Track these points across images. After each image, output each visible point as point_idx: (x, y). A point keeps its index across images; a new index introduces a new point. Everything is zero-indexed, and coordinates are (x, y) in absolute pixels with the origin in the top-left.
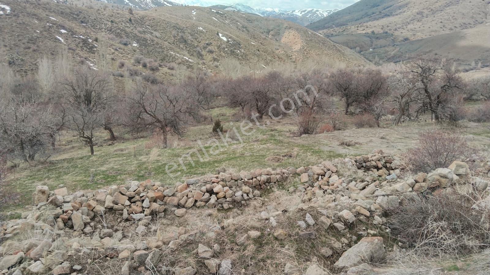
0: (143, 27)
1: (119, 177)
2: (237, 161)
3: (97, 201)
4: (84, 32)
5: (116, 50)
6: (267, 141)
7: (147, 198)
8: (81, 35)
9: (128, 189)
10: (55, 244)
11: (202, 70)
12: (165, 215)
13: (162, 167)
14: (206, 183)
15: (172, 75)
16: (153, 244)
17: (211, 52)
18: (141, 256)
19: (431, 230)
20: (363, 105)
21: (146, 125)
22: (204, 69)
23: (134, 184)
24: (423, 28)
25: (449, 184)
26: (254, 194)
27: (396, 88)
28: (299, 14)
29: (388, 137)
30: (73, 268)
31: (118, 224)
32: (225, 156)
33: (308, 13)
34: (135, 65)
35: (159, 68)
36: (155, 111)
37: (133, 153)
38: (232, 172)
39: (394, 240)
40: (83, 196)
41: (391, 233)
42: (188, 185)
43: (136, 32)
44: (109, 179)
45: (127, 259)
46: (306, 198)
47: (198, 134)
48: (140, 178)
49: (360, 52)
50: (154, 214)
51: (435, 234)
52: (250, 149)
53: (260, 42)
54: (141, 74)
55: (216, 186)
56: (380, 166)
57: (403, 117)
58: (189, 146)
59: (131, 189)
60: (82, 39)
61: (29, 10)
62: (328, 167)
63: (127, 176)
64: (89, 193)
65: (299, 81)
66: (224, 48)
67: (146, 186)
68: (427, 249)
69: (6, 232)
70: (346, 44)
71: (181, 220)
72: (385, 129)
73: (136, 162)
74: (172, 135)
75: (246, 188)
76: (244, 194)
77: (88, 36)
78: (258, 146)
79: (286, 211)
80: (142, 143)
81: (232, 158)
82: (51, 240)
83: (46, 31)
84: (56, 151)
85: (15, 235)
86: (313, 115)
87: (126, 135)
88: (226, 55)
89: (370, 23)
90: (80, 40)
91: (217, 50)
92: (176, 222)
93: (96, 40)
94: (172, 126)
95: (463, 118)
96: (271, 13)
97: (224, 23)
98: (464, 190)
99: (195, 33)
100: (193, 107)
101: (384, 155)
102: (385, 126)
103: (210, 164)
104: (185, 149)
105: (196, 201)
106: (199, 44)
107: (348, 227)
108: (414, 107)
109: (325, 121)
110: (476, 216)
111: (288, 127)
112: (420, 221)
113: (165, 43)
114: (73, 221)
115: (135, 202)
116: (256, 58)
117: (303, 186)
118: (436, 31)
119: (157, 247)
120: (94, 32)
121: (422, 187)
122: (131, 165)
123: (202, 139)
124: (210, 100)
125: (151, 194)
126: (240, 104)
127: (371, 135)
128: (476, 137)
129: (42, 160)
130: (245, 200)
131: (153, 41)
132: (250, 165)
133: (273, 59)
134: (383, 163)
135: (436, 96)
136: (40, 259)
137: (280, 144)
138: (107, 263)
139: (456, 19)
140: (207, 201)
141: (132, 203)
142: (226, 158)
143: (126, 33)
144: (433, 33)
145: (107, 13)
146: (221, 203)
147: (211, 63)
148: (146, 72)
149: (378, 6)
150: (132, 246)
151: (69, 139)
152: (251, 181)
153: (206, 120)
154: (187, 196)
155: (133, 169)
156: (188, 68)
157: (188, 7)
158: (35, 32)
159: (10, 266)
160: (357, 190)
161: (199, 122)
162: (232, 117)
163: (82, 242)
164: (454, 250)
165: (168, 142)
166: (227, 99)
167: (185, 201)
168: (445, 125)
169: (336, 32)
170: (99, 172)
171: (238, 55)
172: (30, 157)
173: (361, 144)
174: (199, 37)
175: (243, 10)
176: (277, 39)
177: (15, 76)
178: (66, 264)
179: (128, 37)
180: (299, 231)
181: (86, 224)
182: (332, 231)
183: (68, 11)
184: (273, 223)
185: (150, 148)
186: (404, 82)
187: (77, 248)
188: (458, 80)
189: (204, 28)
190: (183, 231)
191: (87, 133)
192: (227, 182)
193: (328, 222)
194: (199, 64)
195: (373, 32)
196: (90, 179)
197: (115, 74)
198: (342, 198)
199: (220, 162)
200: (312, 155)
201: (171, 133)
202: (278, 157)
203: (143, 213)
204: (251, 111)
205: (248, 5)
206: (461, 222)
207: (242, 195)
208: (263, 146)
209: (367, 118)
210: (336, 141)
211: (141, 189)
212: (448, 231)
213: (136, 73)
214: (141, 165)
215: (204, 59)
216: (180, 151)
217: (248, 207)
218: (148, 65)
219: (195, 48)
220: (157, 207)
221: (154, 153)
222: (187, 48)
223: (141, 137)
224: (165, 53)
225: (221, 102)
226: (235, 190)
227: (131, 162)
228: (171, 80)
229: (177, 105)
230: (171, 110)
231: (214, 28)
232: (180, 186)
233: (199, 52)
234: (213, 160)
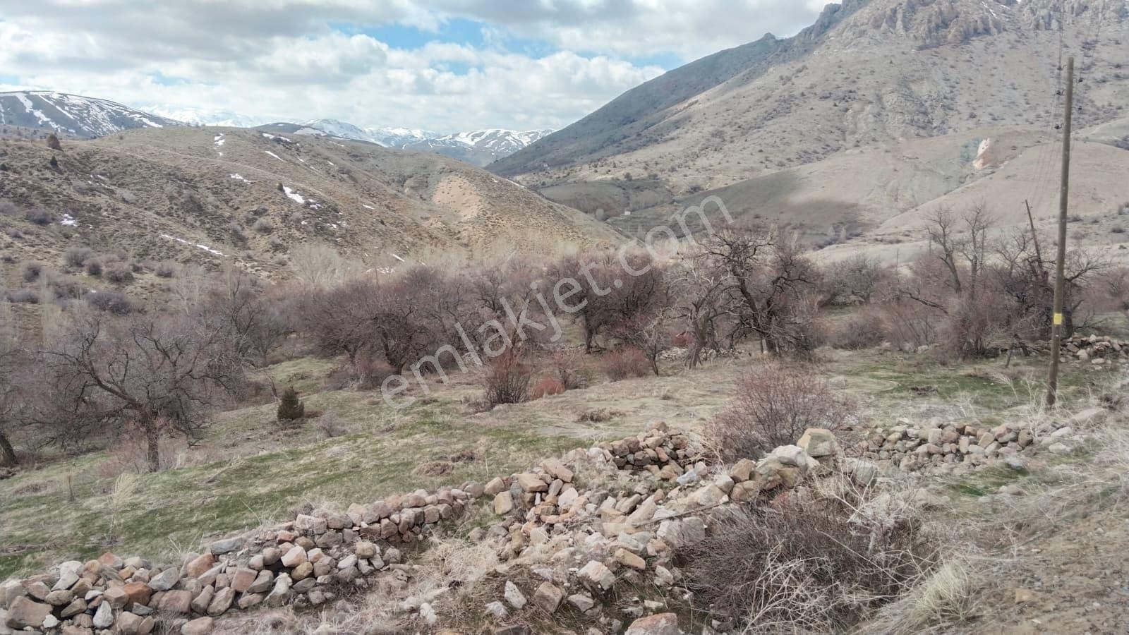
0: (90, 179)
1: (28, 559)
2: (342, 485)
5: (17, 236)
6: (413, 428)
7: (105, 603)
9: (51, 583)
11: (246, 274)
13: (146, 520)
14: (261, 545)
15: (169, 290)
17: (267, 230)
19: (774, 582)
20: (621, 330)
21: (99, 418)
22: (249, 270)
23: (67, 571)
24: (727, 164)
25: (801, 479)
26: (386, 557)
27: (683, 289)
28: (468, 142)
29: (677, 395)
32: (312, 474)
33: (487, 138)
34: (68, 272)
35: (135, 275)
36: (123, 381)
37: (67, 493)
38: (327, 511)
39: (703, 617)
41: (695, 602)
42: (215, 557)
43: (69, 191)
46: (509, 548)
47: (240, 428)
48: (85, 553)
49: (605, 219)
51: (784, 589)
52: (374, 451)
53: (384, 203)
54: (85, 292)
55: (288, 550)
56: (664, 457)
57: (703, 350)
58: (217, 461)
59: (59, 585)
62: (554, 471)
63: (51, 552)
65: (481, 287)
66: (299, 221)
67: (102, 570)
68: (771, 626)
70: (576, 203)
72: (670, 378)
73: (74, 514)
74: (172, 437)
75: (364, 546)
76: (360, 561)
78: (394, 443)
79: (459, 584)
80: (90, 464)
81: (329, 479)
86: (517, 360)
87: (46, 448)
88: (305, 235)
89: (619, 157)
91: (280, 225)
94: (170, 415)
95: (821, 342)
96: (404, 139)
97: (295, 164)
98: (830, 488)
99: (221, 186)
100: (224, 363)
101: (670, 433)
102: (669, 372)
103: (274, 499)
104: (206, 468)
105: (238, 594)
106: (236, 214)
107: (602, 601)
108: (724, 327)
109: (545, 370)
110: (860, 538)
111: (463, 391)
112: (749, 565)
113: (148, 213)
115: (71, 617)
116: (379, 240)
117: (501, 524)
118: (752, 169)
121: (747, 490)
122: (61, 523)
123: (253, 440)
124: (270, 343)
125: (117, 590)
126: (345, 347)
127: (643, 394)
128: (851, 380)
130: (364, 576)
131: (115, 210)
132: (375, 491)
133: (416, 240)
134: (668, 450)
135: (764, 301)
137: (444, 433)
139: (788, 144)
140: (266, 592)
141: (62, 619)
142: (314, 479)
143: (43, 193)
144: (747, 174)
146: (304, 590)
147: (267, 256)
148: (100, 288)
149: (634, 121)
152: (377, 526)
153: (258, 392)
154: (214, 584)
155: (66, 533)
156: (209, 270)
157: (203, 129)
160: (617, 515)
161: (242, 399)
162: (327, 380)
164: (825, 618)
165: (161, 455)
166: (313, 339)
167: (208, 597)
168: (788, 359)
169: (551, 177)
171: (333, 235)
173: (625, 415)
174: (234, 196)
175: (339, 133)
176: (424, 196)
179: (48, 205)
180: (492, 628)
182: (567, 614)
184: (428, 617)
185: (111, 474)
186: (698, 276)
188: (804, 266)
189: (245, 177)
192: (317, 537)
193: (556, 595)
194: (236, 260)
195: (628, 176)
197: (14, 297)
198: (589, 539)
199: (298, 490)
200: (519, 450)
201: (168, 431)
202: (442, 463)
204: (371, 361)
205: (349, 122)
206: (830, 555)
207: (356, 565)
208: (406, 440)
209: (632, 358)
210: (570, 412)
211: (88, 580)
212: (809, 579)
213: (72, 292)
214: (87, 521)
215: (249, 248)
216: (192, 474)
217: (372, 592)
218: (104, 269)
219: (225, 222)
220: (134, 623)
221: (125, 487)
222: (203, 223)
223: (89, 451)
224: (148, 237)
225: (298, 345)
226: (338, 553)
227: (61, 515)
228: (167, 302)
229: (180, 362)
230: (166, 373)
231: (270, 176)
232: (195, 561)
233: (235, 232)
234: (282, 487)
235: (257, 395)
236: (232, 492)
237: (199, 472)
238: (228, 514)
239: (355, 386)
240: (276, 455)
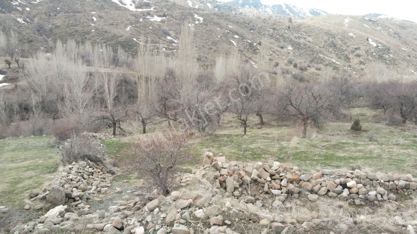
0: (299, 33)
1: (263, 156)
2: (373, 161)
3: (246, 172)
4: (252, 37)
5: (274, 52)
6: (408, 146)
7: (285, 179)
8: (249, 40)
9: (271, 167)
10: (214, 199)
11: (347, 72)
12: (299, 196)
13: (299, 154)
14: (340, 176)
15: (318, 75)
16: (289, 220)
17: (359, 56)
18: (278, 227)
21: (290, 116)
22: (349, 71)
23: (276, 165)
26: (389, 196)
30: (225, 222)
31: (260, 194)
32: (361, 154)
34: (287, 65)
35: (308, 68)
36: (299, 105)
37: (276, 138)
38: (368, 171)
40: (236, 165)
42: (323, 175)
43: (292, 37)
44: (255, 156)
45: (266, 226)
47: (336, 130)
48: (280, 160)
50: (289, 193)
52: (389, 152)
53: (411, 48)
54: (291, 72)
55: (349, 181)
58: (326, 140)
59: (273, 168)
60: (249, 43)
61: (215, 20)
63: (270, 156)
64: (241, 165)
66: (372, 53)
67: (286, 168)
69: (182, 181)
71: (313, 204)
73: (278, 146)
74: (312, 127)
75: (381, 189)
76: (378, 195)
77: (254, 40)
78: (398, 151)
80: (285, 131)
81: (368, 157)
82: (211, 195)
83: (224, 36)
84: (220, 127)
85: (188, 185)
87: (272, 122)
88: (374, 59)
90: (247, 44)
91: (364, 54)
92: (308, 205)
93: (260, 44)
94: (313, 120)
97: (375, 30)
99: (345, 38)
100: (334, 105)
103: (345, 159)
104: (322, 141)
105: (329, 191)
106: (348, 49)
113: (316, 46)
114: (227, 184)
115: (275, 179)
116: (406, 64)
119: (292, 223)
120: (259, 37)
122: (274, 147)
123: (340, 135)
124: (352, 100)
125: (289, 176)
126: (383, 107)
129: (210, 132)
130: (379, 201)
131: (305, 45)
132: (387, 168)
136: (203, 208)
138: (250, 225)
140: (339, 193)
141: (272, 179)
142: (362, 156)
143: (284, 38)
145: (270, 22)
146: (353, 198)
147: (357, 66)
148: (296, 71)
150: (271, 216)
151: (230, 120)
152: (387, 183)
153: (345, 118)
154: (321, 184)
155: (275, 151)
156: (334, 69)
157: (342, 16)
158: (217, 37)
159: (183, 207)
161: (338, 119)
162: (373, 118)
163: (233, 202)
165: (307, 133)
166: (369, 101)
167: (318, 188)
170: (248, 148)
171: (386, 60)
172: (202, 129)
174: (348, 42)
177: (200, 69)
178: (220, 217)
179: (285, 42)
181: (236, 189)
183: (242, 21)
184: (410, 231)
185: (291, 135)
187: (229, 206)
189: (354, 34)
190: (316, 216)
191: (243, 117)
192: (362, 180)
194: (345, 66)
196: (241, 153)
197: (270, 72)
199: (355, 159)
201: (311, 125)
203: (281, 190)
204: (393, 114)
207: (376, 195)
208: (404, 151)
211: (281, 170)
213: (287, 72)
214: (282, 149)
215: (350, 62)
216: (318, 142)
217: (381, 208)
218: (298, 65)
219: (343, 51)
220: (293, 188)
221: (295, 141)
222: (335, 51)
223: (285, 126)
224: (315, 55)
225: (363, 102)
226: (369, 189)
227: (274, 145)
228: (317, 79)
229: (320, 102)
230: (314, 105)
231: (364, 34)
232: (316, 174)
233: (346, 55)
234: (349, 156)
235: (344, 118)
236: (330, 152)
237: (320, 142)
238: (328, 160)
239: (384, 123)
240: (348, 143)
